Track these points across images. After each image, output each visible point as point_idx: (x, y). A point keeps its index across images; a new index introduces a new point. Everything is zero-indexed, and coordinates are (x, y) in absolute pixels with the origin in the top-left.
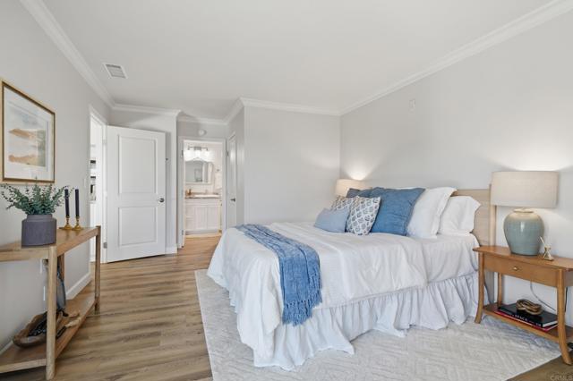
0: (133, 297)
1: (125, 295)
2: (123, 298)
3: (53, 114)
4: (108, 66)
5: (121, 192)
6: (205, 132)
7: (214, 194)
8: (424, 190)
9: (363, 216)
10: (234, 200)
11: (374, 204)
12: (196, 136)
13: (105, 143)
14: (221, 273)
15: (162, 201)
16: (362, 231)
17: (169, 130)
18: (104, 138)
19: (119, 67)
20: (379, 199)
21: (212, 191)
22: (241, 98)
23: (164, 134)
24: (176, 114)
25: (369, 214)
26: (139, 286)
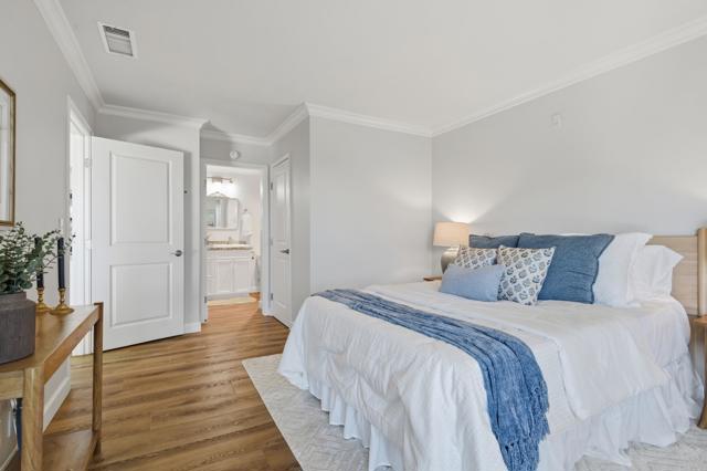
0: (156, 419)
1: (140, 416)
2: (139, 423)
3: (12, 94)
4: (107, 29)
5: (114, 240)
6: (239, 154)
7: (241, 243)
8: (613, 237)
9: (530, 276)
10: (287, 252)
11: (544, 257)
12: (225, 159)
13: (88, 163)
14: (302, 370)
15: (179, 254)
16: (530, 299)
17: (189, 149)
18: (87, 157)
19: (127, 34)
20: (553, 250)
21: (237, 239)
22: (307, 104)
23: (182, 154)
24: (200, 126)
25: (539, 273)
26: (160, 396)
